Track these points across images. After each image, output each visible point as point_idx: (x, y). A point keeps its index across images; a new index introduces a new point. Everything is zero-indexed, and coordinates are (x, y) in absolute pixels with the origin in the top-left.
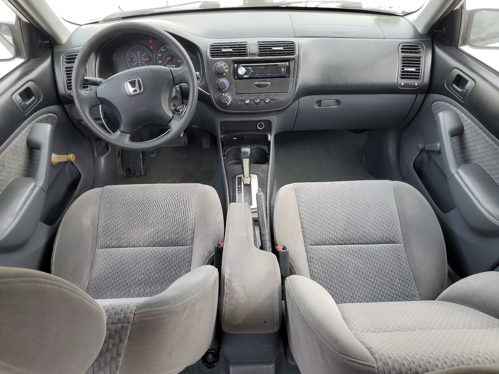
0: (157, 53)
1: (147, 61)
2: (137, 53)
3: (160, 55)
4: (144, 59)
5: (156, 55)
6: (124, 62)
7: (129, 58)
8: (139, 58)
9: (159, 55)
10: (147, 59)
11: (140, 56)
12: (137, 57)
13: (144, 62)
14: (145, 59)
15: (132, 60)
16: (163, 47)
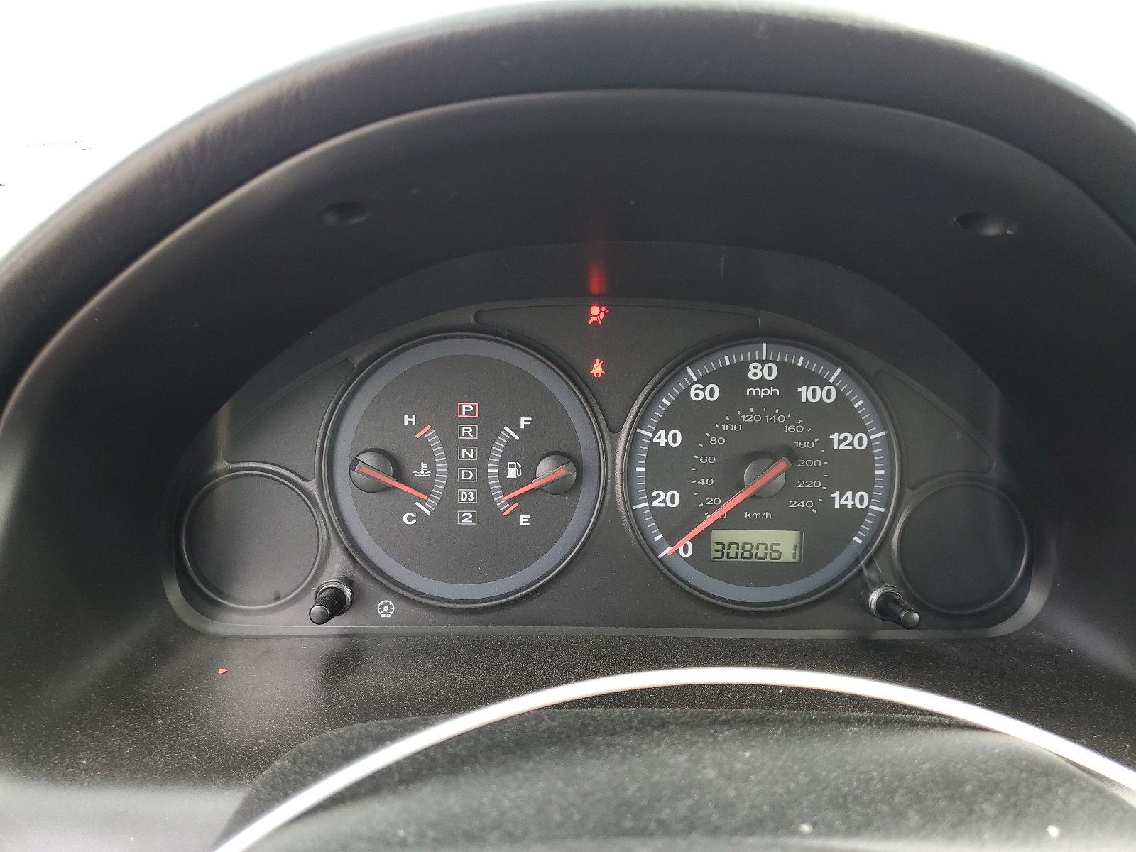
0: (640, 421)
1: (540, 489)
2: (454, 410)
3: (669, 438)
4: (512, 473)
5: (634, 438)
6: (312, 486)
7: (366, 458)
8: (467, 453)
9: (661, 439)
10: (546, 470)
11: (483, 444)
12: (451, 443)
13: (511, 501)
14: (528, 473)
15: (392, 482)
16: (710, 366)
